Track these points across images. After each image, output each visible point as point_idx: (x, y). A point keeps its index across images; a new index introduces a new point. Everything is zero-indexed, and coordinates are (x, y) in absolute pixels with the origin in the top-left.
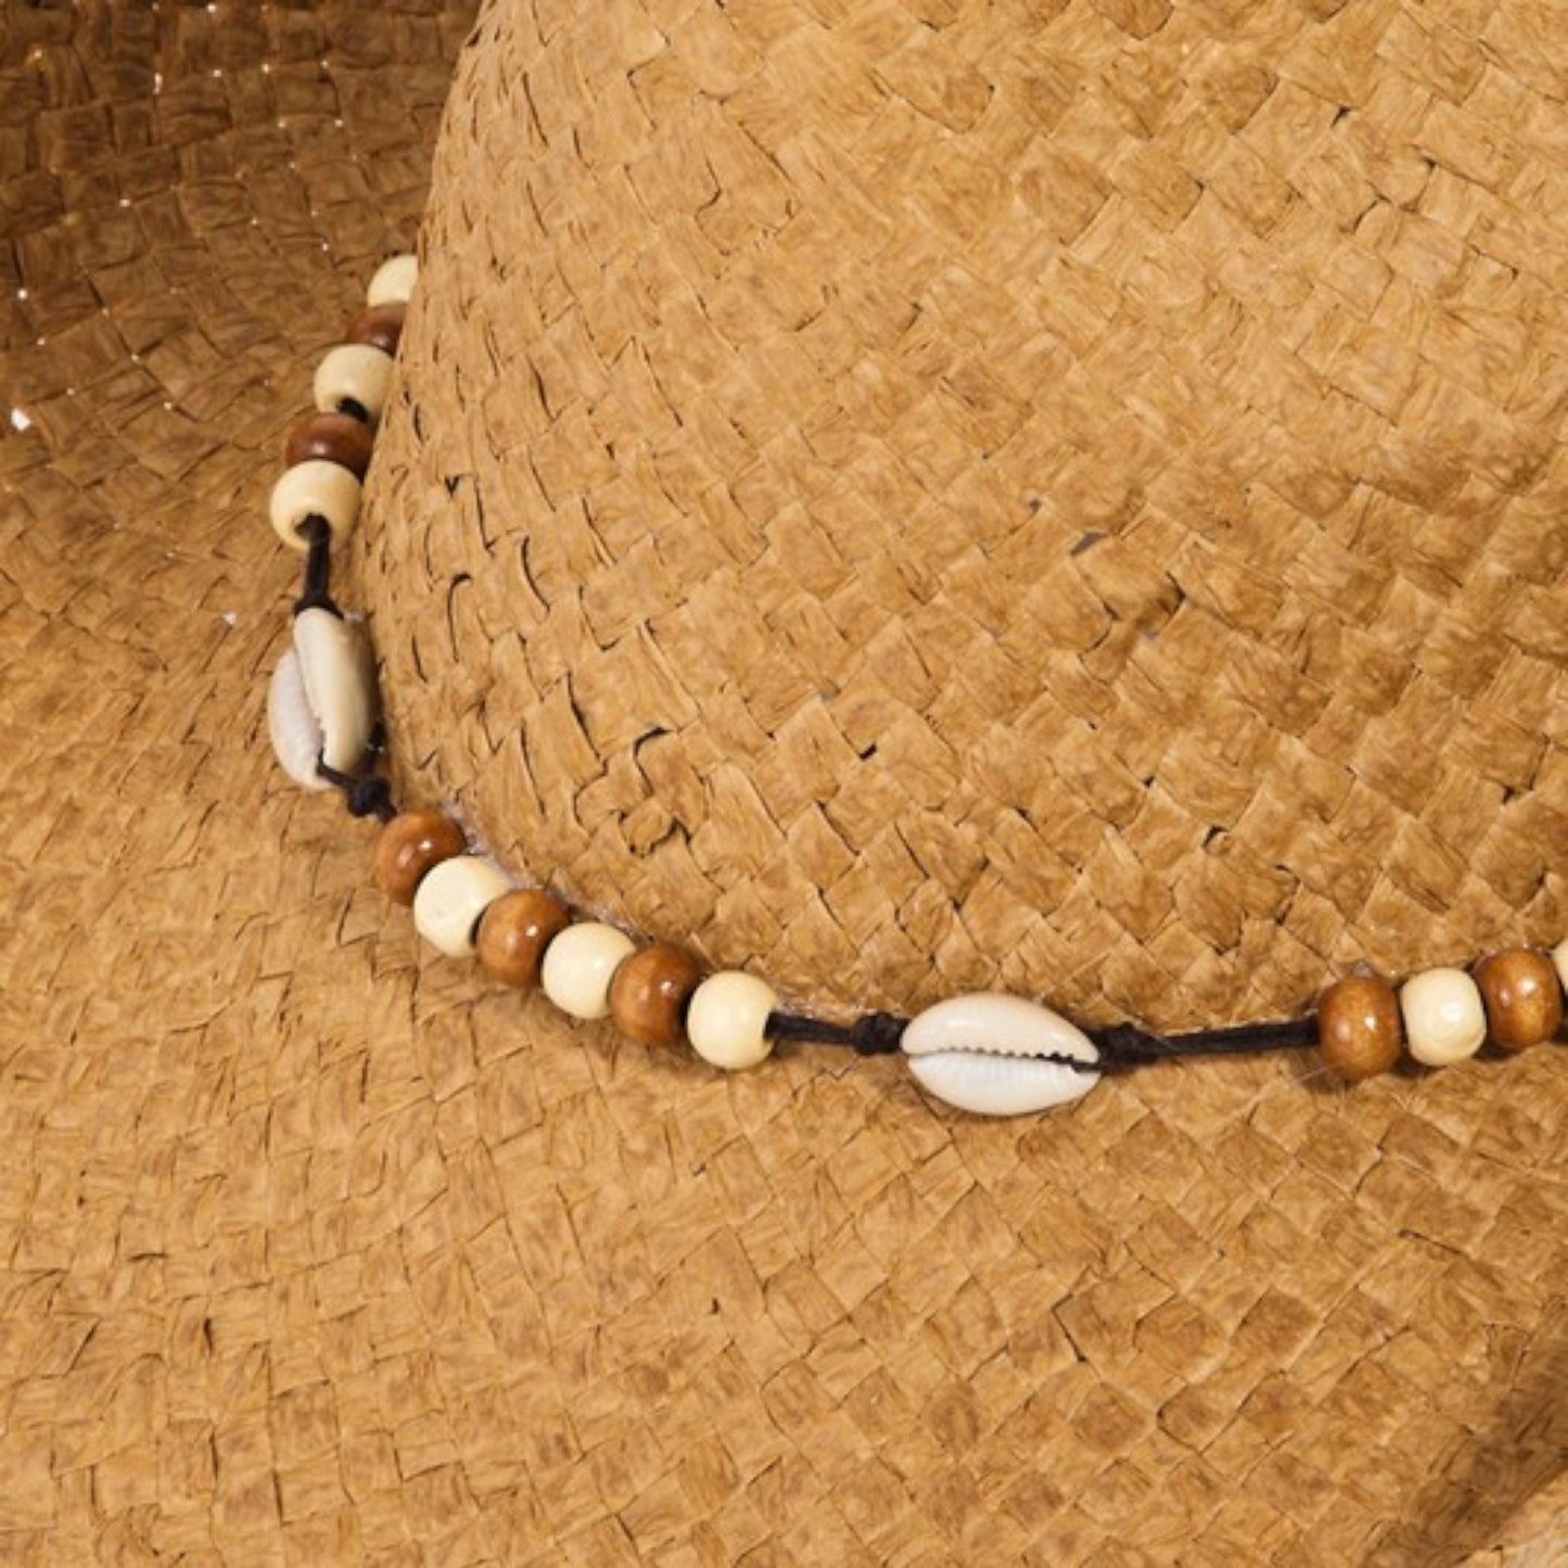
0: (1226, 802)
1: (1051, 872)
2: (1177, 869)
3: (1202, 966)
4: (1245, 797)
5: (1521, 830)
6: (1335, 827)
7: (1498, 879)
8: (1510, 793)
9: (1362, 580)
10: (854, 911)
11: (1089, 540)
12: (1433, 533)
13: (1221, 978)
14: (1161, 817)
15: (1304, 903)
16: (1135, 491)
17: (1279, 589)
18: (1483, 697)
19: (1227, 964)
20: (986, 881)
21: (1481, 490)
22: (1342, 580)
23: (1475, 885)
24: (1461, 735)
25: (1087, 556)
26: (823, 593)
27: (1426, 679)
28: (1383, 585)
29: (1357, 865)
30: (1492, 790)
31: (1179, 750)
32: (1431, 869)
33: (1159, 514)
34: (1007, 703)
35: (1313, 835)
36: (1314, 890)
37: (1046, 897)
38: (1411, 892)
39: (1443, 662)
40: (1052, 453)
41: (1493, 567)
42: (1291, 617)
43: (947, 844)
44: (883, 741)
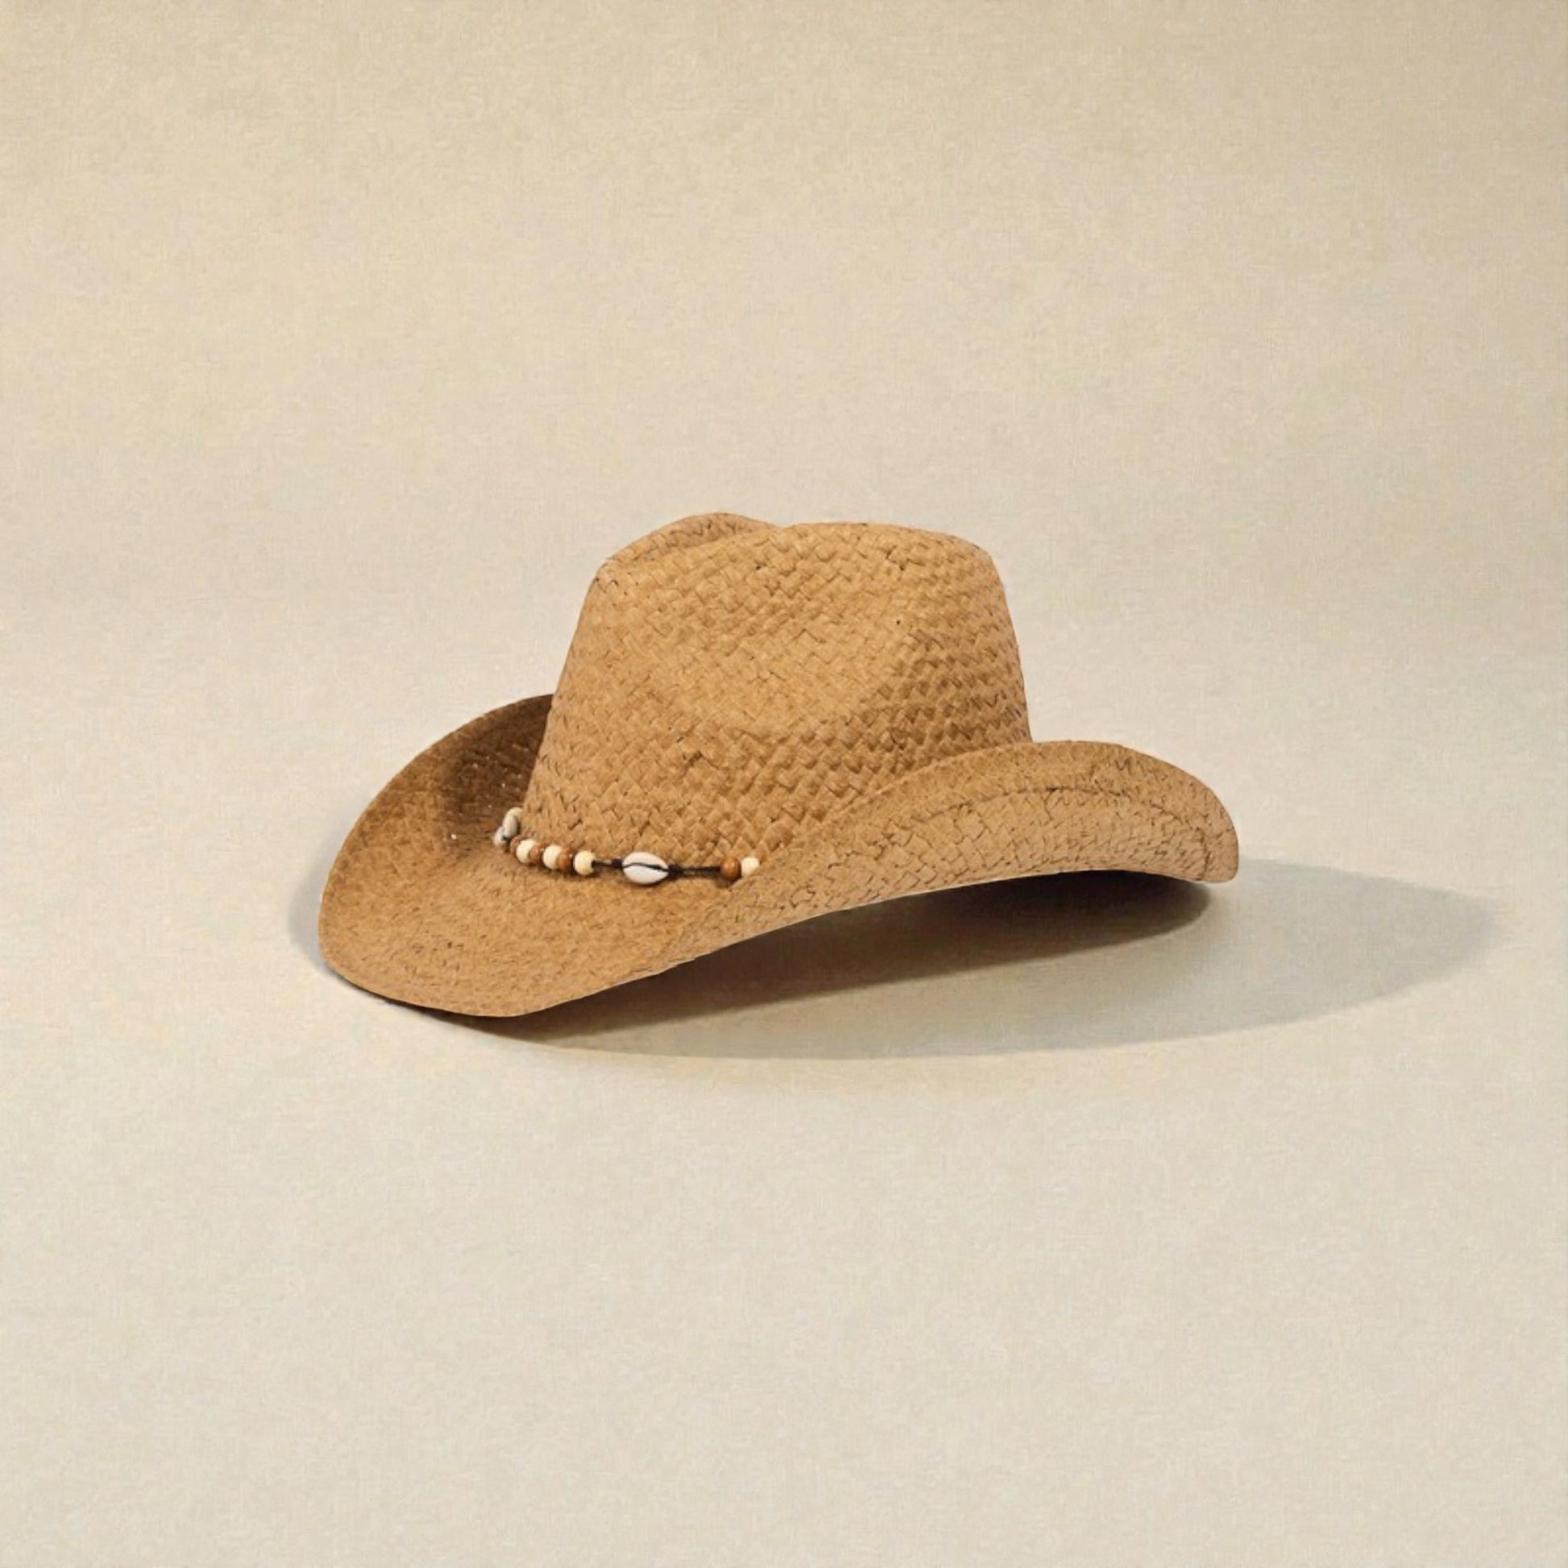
0: (705, 811)
1: (663, 824)
2: (692, 828)
3: (696, 855)
4: (710, 810)
5: (774, 829)
6: (731, 822)
7: (768, 843)
8: (773, 820)
9: (743, 758)
10: (617, 836)
11: (682, 739)
12: (762, 750)
13: (700, 856)
14: (690, 813)
15: (722, 841)
16: (693, 727)
17: (724, 758)
18: (769, 795)
19: (703, 853)
20: (649, 828)
21: (773, 741)
22: (738, 756)
23: (762, 842)
24: (763, 804)
25: (681, 743)
26: (619, 753)
27: (757, 787)
28: (749, 760)
29: (735, 832)
30: (769, 820)
31: (698, 797)
32: (752, 835)
33: (698, 734)
34: (658, 781)
35: (725, 822)
36: (724, 837)
37: (661, 832)
38: (747, 842)
39: (760, 783)
40: (675, 715)
41: (774, 761)
42: (726, 764)
43: (640, 816)
44: (629, 791)
